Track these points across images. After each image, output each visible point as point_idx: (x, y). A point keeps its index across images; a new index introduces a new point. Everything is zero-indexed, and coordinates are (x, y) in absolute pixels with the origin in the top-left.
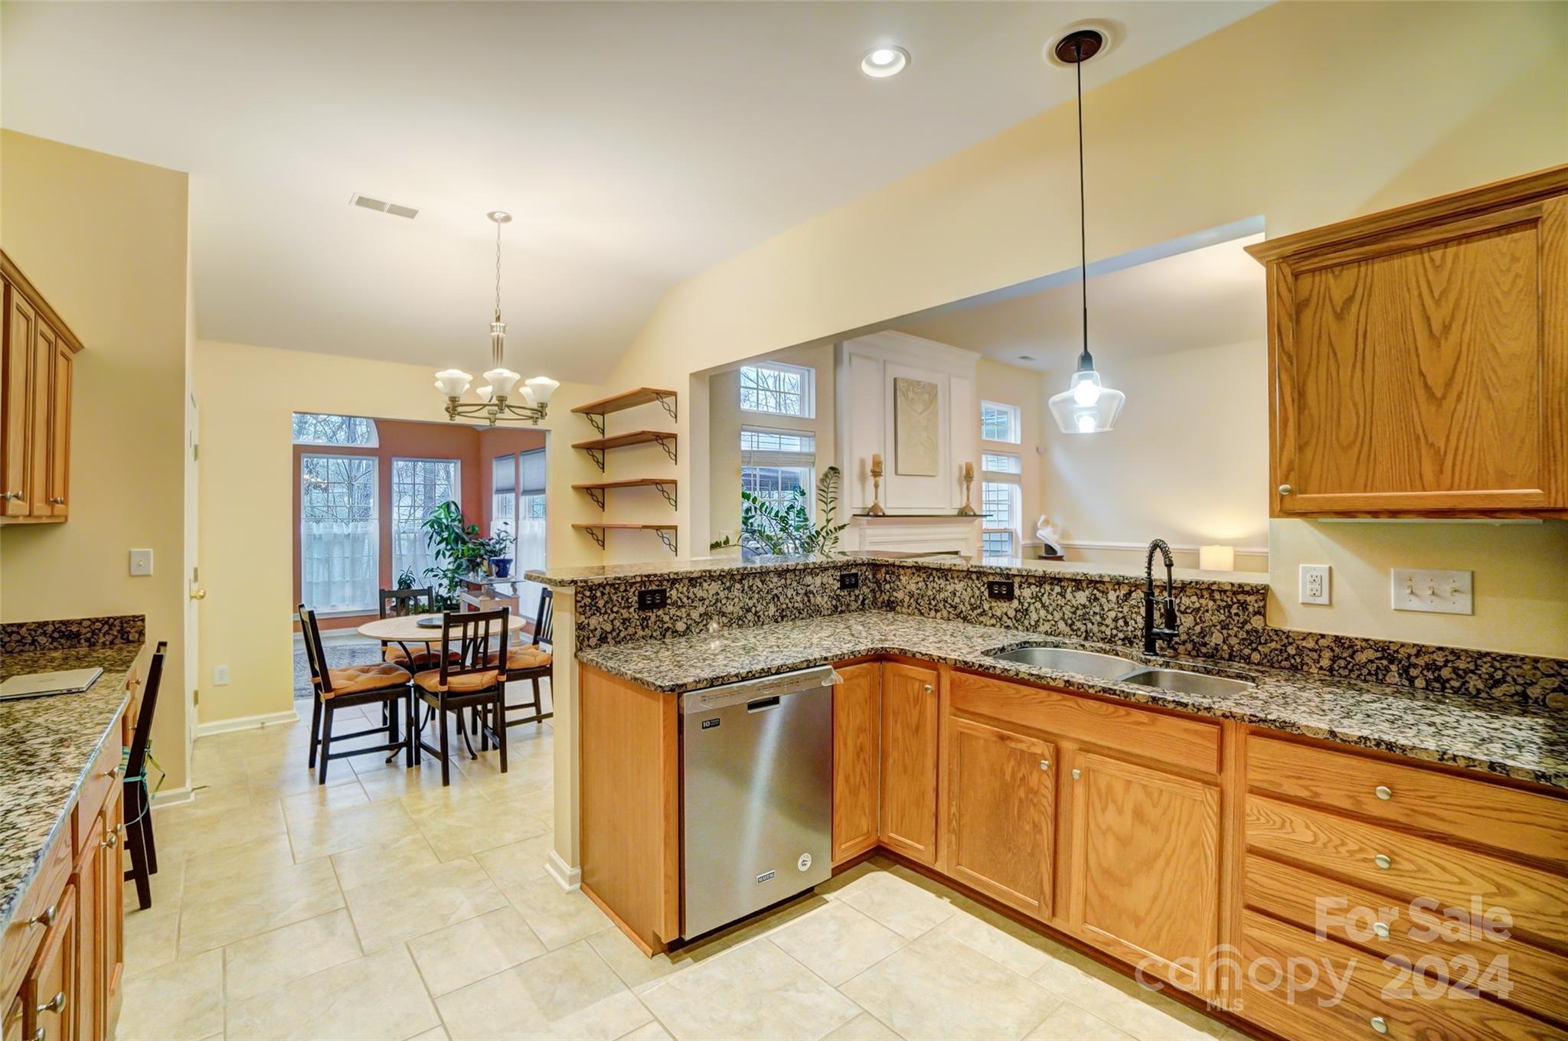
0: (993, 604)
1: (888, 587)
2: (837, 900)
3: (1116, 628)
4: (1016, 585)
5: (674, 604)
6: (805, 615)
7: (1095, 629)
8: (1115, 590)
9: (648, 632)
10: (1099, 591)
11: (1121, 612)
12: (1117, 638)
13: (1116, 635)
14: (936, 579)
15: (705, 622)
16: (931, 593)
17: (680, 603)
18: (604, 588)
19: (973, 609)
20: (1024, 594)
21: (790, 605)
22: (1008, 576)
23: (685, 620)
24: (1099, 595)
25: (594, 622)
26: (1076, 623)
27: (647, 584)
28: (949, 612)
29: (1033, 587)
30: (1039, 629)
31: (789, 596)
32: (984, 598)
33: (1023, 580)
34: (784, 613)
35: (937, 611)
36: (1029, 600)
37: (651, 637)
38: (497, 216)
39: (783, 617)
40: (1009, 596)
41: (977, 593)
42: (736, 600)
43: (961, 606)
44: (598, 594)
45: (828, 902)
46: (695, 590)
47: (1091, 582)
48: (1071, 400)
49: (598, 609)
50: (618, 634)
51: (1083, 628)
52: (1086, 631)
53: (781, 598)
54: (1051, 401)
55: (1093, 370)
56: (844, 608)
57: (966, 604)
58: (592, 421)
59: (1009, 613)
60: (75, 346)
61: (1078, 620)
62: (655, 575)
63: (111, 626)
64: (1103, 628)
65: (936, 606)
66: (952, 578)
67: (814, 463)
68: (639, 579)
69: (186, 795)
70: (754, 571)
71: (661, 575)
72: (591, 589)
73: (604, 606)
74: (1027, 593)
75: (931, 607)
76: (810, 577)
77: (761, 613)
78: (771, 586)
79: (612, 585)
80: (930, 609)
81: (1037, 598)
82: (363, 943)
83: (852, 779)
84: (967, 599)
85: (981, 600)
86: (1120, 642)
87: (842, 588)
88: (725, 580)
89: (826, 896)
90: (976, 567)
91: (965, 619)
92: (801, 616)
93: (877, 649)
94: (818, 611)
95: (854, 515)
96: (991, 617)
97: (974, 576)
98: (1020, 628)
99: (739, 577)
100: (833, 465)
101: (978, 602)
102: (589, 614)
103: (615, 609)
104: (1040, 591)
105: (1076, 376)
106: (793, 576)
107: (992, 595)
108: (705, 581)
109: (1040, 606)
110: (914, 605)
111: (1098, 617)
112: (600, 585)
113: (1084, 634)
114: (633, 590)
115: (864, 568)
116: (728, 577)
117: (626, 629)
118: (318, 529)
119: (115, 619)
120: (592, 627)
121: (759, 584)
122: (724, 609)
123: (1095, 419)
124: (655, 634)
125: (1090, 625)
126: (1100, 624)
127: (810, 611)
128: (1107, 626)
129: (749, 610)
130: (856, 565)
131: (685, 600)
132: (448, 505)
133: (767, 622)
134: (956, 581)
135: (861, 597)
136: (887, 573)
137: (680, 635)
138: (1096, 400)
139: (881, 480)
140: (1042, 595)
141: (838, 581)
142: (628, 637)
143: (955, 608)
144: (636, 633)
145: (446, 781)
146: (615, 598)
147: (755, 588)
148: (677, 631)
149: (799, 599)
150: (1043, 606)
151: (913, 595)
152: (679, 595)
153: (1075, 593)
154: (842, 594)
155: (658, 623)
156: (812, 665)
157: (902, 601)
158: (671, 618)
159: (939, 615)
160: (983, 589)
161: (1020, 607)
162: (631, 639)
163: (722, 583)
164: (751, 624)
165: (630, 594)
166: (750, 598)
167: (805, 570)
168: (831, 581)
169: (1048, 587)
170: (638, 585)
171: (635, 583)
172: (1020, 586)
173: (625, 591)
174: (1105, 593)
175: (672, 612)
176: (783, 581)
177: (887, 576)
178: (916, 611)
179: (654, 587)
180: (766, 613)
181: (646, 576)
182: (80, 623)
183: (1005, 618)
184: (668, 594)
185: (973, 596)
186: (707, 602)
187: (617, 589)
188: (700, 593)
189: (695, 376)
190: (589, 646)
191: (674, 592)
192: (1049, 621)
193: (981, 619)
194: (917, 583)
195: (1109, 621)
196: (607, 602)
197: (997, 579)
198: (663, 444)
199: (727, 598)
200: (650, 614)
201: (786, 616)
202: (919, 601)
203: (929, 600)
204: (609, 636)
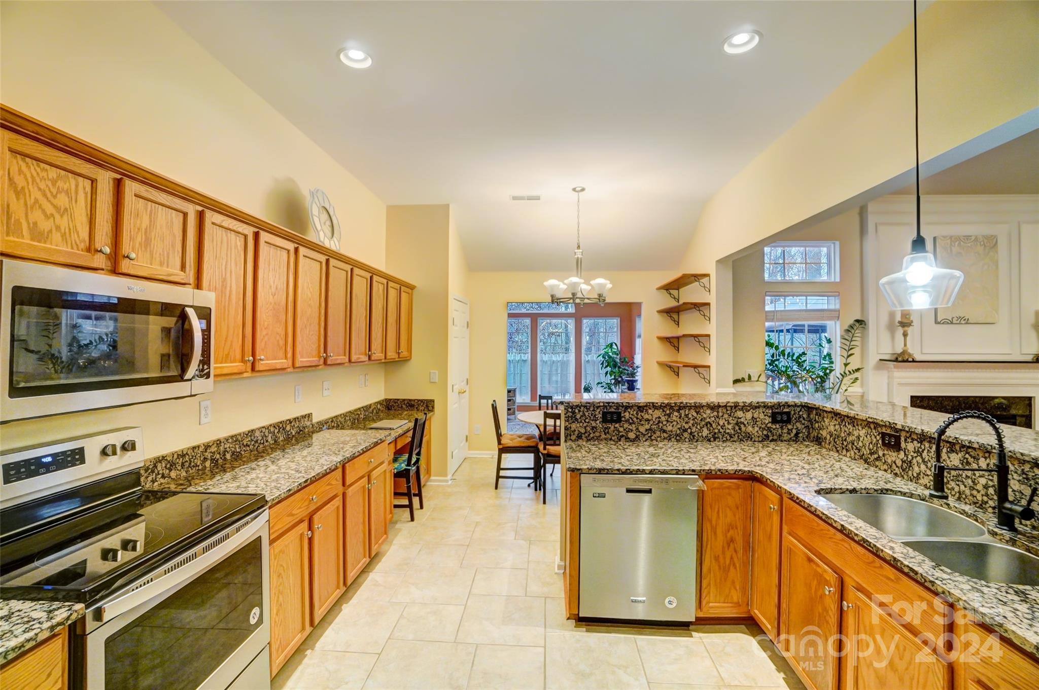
0: (886, 452)
1: (817, 425)
2: (700, 639)
3: (987, 495)
4: (903, 439)
5: (627, 421)
6: (736, 438)
7: (968, 492)
8: (986, 458)
9: (608, 436)
10: (971, 456)
11: (992, 480)
12: (988, 505)
13: (987, 502)
14: (847, 424)
15: (649, 435)
16: (843, 435)
17: (631, 421)
18: (580, 408)
19: (871, 454)
20: (909, 448)
21: (721, 430)
22: (897, 430)
23: (635, 432)
24: (971, 460)
25: (574, 426)
26: (951, 482)
27: (608, 408)
28: (855, 453)
29: (915, 442)
30: (920, 481)
31: (721, 423)
32: (879, 445)
33: (908, 435)
34: (716, 436)
35: (847, 451)
36: (912, 454)
37: (611, 439)
38: (577, 189)
39: (715, 439)
40: (897, 447)
41: (875, 440)
42: (675, 423)
43: (863, 450)
44: (577, 411)
45: (692, 637)
46: (643, 414)
47: (963, 446)
48: (904, 281)
49: (577, 420)
50: (589, 435)
51: (957, 489)
52: (959, 492)
53: (713, 425)
54: (880, 282)
55: (926, 252)
56: (775, 437)
57: (867, 448)
58: (670, 294)
59: (897, 462)
60: (412, 288)
61: (952, 480)
62: (613, 403)
63: (424, 403)
64: (975, 492)
65: (846, 446)
66: (857, 425)
67: (838, 317)
68: (602, 404)
69: (447, 481)
70: (689, 405)
71: (617, 403)
72: (572, 408)
73: (580, 418)
74: (911, 446)
75: (844, 446)
76: (741, 412)
77: (696, 434)
78: (705, 416)
79: (585, 407)
80: (843, 448)
81: (919, 453)
82: (464, 562)
83: (721, 560)
84: (867, 444)
85: (877, 447)
86: (990, 510)
87: (774, 421)
88: (665, 409)
89: (694, 634)
90: (871, 418)
91: (866, 461)
92: (732, 439)
93: (745, 471)
94: (749, 437)
95: (880, 360)
96: (884, 463)
97: (872, 426)
98: (905, 477)
99: (677, 408)
100: (859, 318)
101: (875, 448)
102: (571, 421)
103: (587, 421)
104: (921, 448)
105: (907, 259)
106: (725, 411)
107: (884, 444)
108: (650, 409)
109: (921, 461)
110: (833, 443)
111: (970, 481)
112: (577, 406)
113: (958, 494)
114: (598, 410)
115: (798, 409)
116: (668, 407)
117: (594, 433)
118: (546, 358)
119: (425, 400)
120: (572, 429)
121: (695, 414)
122: (665, 428)
123: (930, 296)
124: (613, 438)
125: (962, 487)
126: (972, 488)
127: (740, 437)
128: (979, 492)
129: (685, 430)
130: (789, 406)
131: (635, 419)
132: (611, 345)
133: (700, 440)
134: (860, 428)
135: (794, 431)
136: (816, 414)
137: (631, 441)
138: (931, 278)
139: (910, 330)
140: (923, 451)
141: (770, 417)
142: (595, 438)
143: (859, 450)
144: (601, 436)
145: (544, 502)
146: (587, 414)
147: (690, 416)
148: (629, 438)
149: (730, 427)
150: (923, 461)
151: (832, 434)
152: (631, 416)
153: (949, 454)
154: (774, 427)
155: (615, 432)
156: (680, 473)
157: (825, 438)
158: (624, 430)
159: (848, 454)
160: (878, 438)
161: (905, 458)
162: (597, 439)
163: (663, 411)
164: (687, 440)
165: (597, 413)
166: (686, 423)
167: (736, 407)
168: (762, 416)
169: (927, 445)
170: (602, 408)
171: (600, 406)
172: (906, 440)
173: (594, 410)
174: (976, 459)
175: (626, 426)
176: (715, 413)
177: (817, 417)
178: (834, 449)
179: (613, 410)
180: (700, 434)
181: (607, 403)
182: (414, 400)
183: (894, 466)
184: (622, 415)
185: (871, 443)
186: (651, 422)
187: (588, 409)
188: (646, 416)
189: (719, 262)
190: (571, 439)
191: (627, 414)
192: (928, 475)
193: (877, 463)
194: (835, 425)
195: (979, 487)
196: (582, 416)
197: (888, 431)
198: (699, 310)
199: (667, 421)
200: (610, 426)
201: (718, 438)
202: (836, 440)
203: (842, 441)
204: (583, 435)
